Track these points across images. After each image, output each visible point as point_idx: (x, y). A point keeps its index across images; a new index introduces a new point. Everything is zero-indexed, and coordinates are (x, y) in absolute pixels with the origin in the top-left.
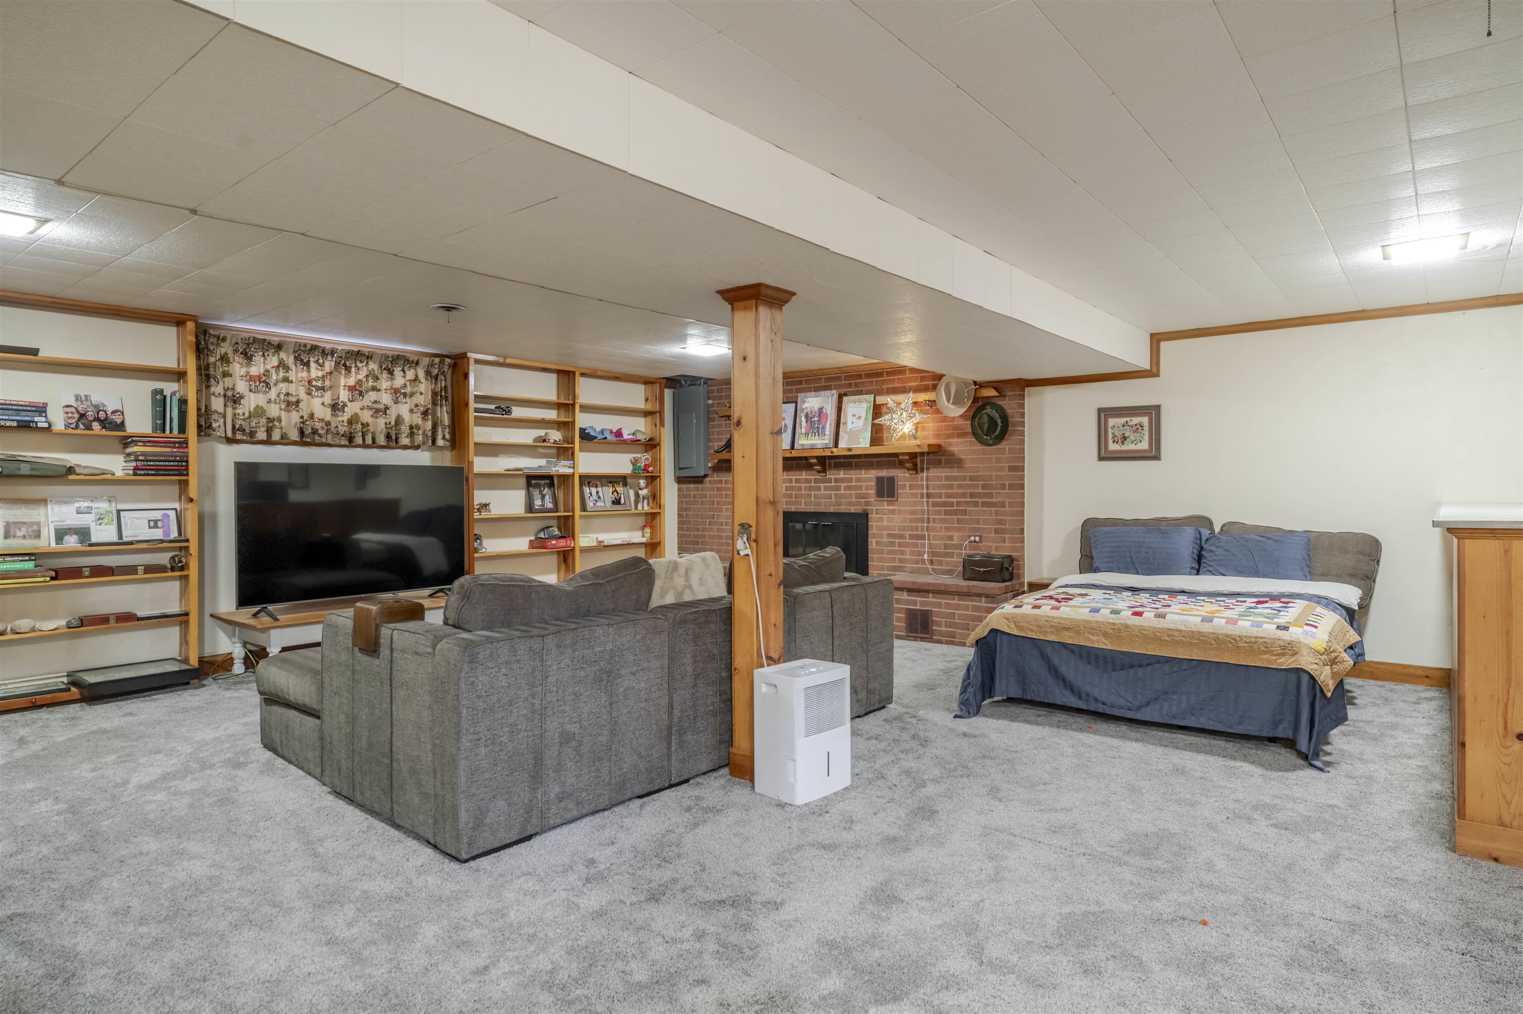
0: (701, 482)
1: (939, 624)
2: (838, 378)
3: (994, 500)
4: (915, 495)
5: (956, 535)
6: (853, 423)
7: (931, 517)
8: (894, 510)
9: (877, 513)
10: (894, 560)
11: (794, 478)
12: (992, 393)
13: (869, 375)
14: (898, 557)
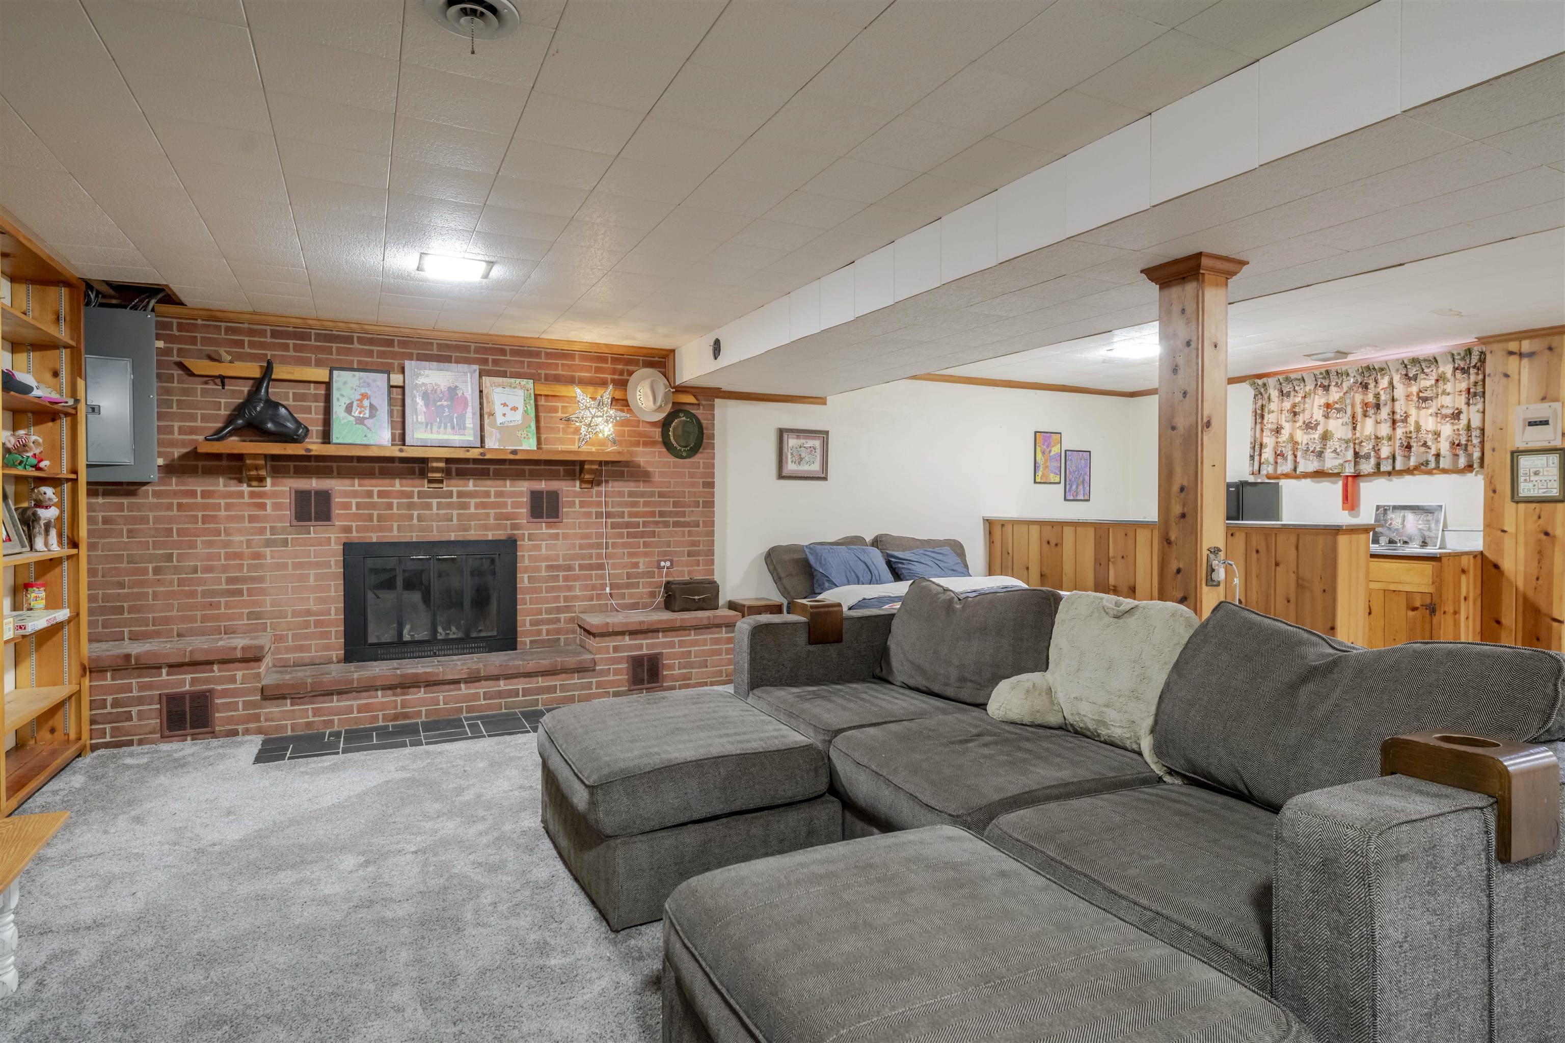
0: (133, 494)
1: (671, 667)
2: (467, 349)
3: (687, 519)
4: (589, 514)
5: (641, 561)
6: (504, 415)
7: (610, 541)
8: (557, 535)
9: (529, 539)
10: (557, 599)
11: (376, 489)
12: (690, 399)
13: (515, 353)
14: (562, 594)
